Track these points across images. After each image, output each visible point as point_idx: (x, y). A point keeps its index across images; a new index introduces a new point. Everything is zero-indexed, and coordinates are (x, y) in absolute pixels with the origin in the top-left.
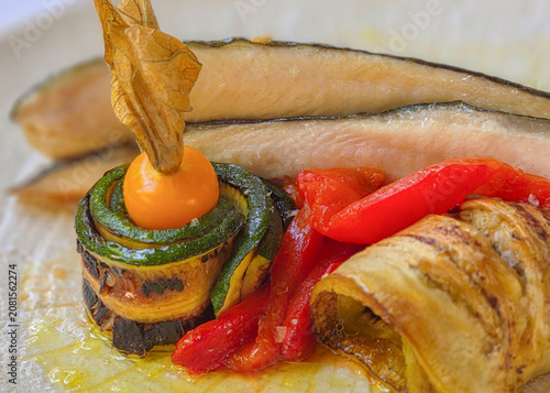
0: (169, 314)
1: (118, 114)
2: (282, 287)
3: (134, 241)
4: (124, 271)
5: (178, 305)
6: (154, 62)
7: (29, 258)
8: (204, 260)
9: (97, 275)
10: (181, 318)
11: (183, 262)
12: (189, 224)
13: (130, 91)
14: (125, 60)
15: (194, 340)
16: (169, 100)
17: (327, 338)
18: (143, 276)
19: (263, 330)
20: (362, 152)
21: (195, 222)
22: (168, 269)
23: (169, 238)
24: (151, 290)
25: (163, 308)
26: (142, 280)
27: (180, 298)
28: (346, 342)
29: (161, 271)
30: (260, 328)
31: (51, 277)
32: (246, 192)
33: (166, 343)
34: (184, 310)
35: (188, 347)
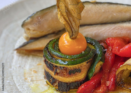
0: (76, 80)
1: (61, 21)
2: (107, 70)
3: (66, 58)
4: (63, 67)
5: (79, 77)
6: (74, 5)
7: (24, 68)
8: (87, 63)
9: (52, 70)
10: (79, 81)
11: (82, 64)
12: (82, 53)
13: (65, 14)
14: (63, 5)
15: (84, 86)
16: (77, 16)
17: (120, 84)
18: (70, 68)
19: (103, 83)
20: (123, 32)
21: (83, 52)
22: (77, 66)
23: (76, 57)
24: (71, 73)
25: (75, 78)
26: (69, 69)
27: (80, 75)
28: (125, 85)
29: (75, 67)
30: (102, 82)
31: (33, 72)
32: (94, 44)
33: (74, 88)
34: (80, 78)
35: (82, 89)
